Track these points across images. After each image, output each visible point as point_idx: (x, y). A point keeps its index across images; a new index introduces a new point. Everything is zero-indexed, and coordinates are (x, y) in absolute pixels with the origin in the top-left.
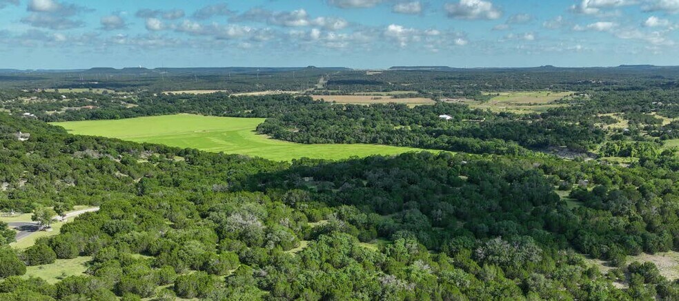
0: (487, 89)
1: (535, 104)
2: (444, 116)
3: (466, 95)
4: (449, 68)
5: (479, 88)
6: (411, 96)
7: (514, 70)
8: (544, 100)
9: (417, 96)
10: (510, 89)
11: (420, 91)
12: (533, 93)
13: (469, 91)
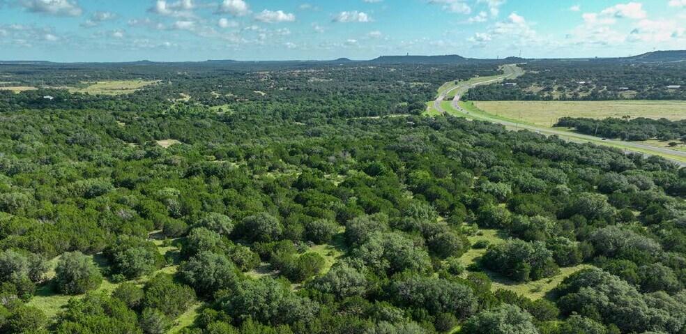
0: (86, 79)
1: (127, 89)
2: (48, 97)
3: (67, 84)
4: (50, 62)
5: (79, 79)
6: (14, 85)
7: (114, 65)
8: (135, 85)
9: (20, 85)
10: (107, 79)
11: (23, 82)
12: (127, 82)
13: (70, 81)
